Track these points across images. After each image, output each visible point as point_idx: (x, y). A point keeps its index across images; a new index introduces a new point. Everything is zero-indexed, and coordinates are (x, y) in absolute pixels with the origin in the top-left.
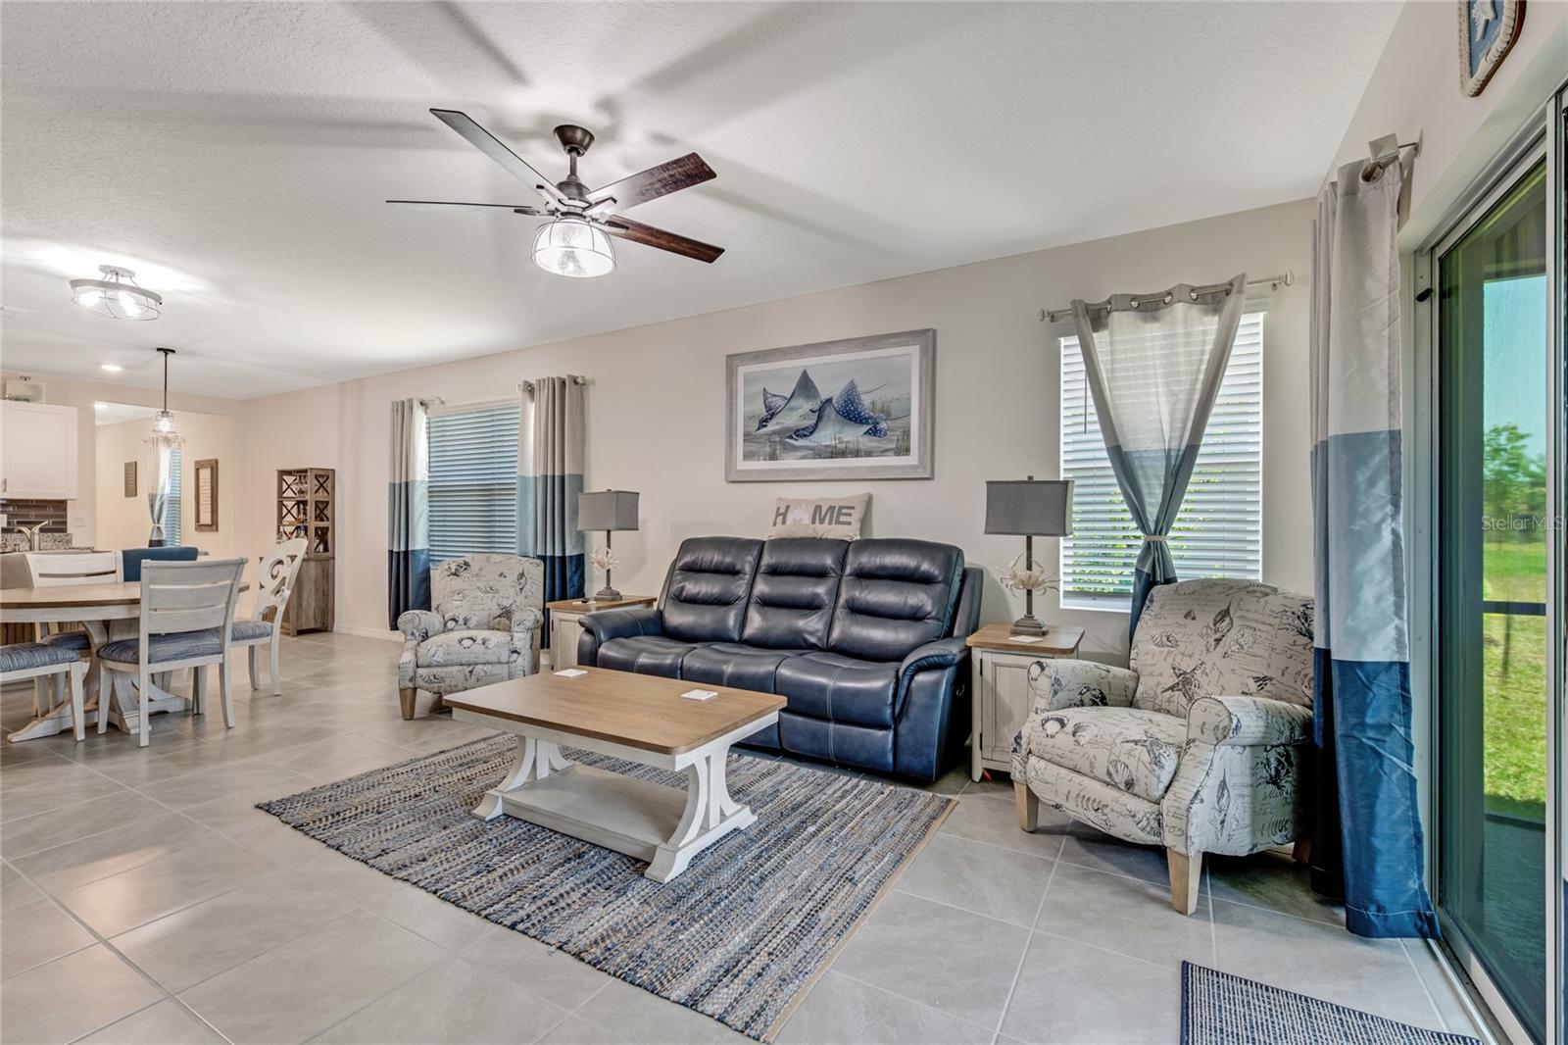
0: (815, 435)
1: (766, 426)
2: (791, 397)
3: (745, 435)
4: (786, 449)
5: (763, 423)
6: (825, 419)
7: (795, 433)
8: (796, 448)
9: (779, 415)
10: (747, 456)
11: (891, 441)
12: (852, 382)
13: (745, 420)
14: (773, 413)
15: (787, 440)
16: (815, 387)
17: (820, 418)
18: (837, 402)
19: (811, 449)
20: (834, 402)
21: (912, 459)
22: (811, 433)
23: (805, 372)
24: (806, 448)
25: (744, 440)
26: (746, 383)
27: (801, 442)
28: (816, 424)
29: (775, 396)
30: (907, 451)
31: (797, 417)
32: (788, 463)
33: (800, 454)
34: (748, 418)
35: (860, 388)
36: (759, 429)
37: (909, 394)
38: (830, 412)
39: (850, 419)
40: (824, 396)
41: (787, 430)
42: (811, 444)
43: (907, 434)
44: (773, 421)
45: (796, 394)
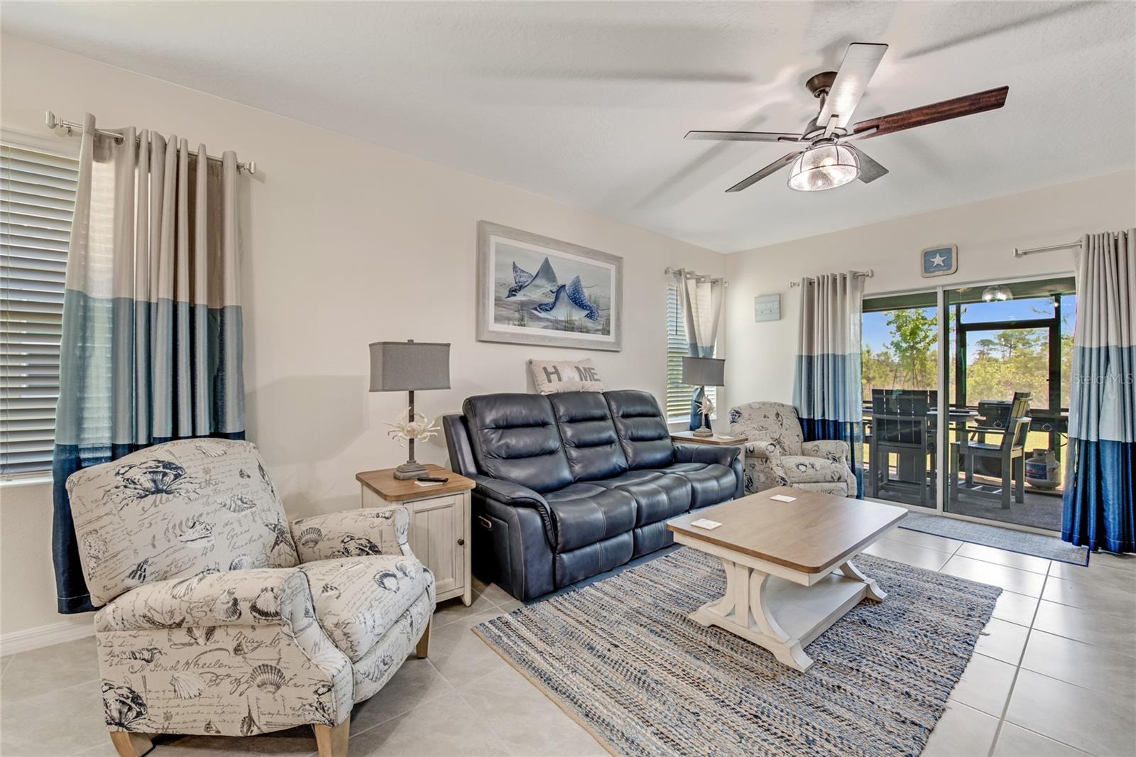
0: (554, 310)
1: (515, 295)
2: (536, 276)
3: (496, 300)
4: (531, 318)
5: (513, 292)
6: (560, 299)
7: (539, 306)
8: (540, 319)
9: (526, 289)
10: (498, 319)
11: (600, 324)
12: (578, 277)
13: (496, 286)
14: (521, 286)
15: (532, 311)
16: (554, 273)
17: (557, 298)
18: (569, 289)
19: (551, 322)
20: (566, 288)
21: (611, 338)
22: (551, 309)
23: (547, 259)
24: (548, 320)
25: (496, 305)
26: (497, 252)
27: (543, 315)
28: (555, 303)
29: (523, 271)
30: (608, 333)
31: (541, 294)
32: (534, 330)
33: (543, 324)
34: (499, 285)
35: (583, 283)
36: (508, 297)
37: (610, 295)
38: (563, 295)
39: (576, 304)
40: (560, 283)
41: (532, 302)
42: (551, 318)
43: (608, 321)
44: (521, 293)
45: (540, 274)
